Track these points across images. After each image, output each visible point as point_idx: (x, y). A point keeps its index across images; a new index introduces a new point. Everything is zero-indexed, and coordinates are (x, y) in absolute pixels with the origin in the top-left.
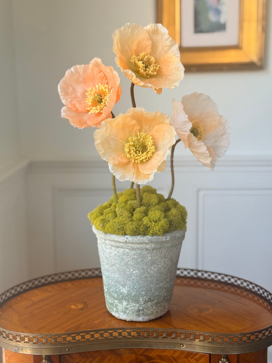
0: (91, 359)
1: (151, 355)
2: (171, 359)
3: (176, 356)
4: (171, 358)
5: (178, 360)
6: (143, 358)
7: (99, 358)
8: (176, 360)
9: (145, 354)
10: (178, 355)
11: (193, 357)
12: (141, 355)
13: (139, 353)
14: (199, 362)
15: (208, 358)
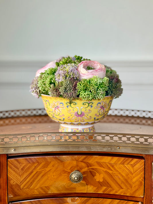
0: (36, 165)
1: (90, 162)
2: (109, 166)
3: (113, 163)
4: (108, 164)
5: (115, 166)
6: (83, 164)
7: (43, 163)
8: (113, 166)
9: (84, 161)
10: (115, 162)
11: (129, 163)
12: (82, 161)
13: (80, 160)
14: (135, 167)
15: (143, 164)
